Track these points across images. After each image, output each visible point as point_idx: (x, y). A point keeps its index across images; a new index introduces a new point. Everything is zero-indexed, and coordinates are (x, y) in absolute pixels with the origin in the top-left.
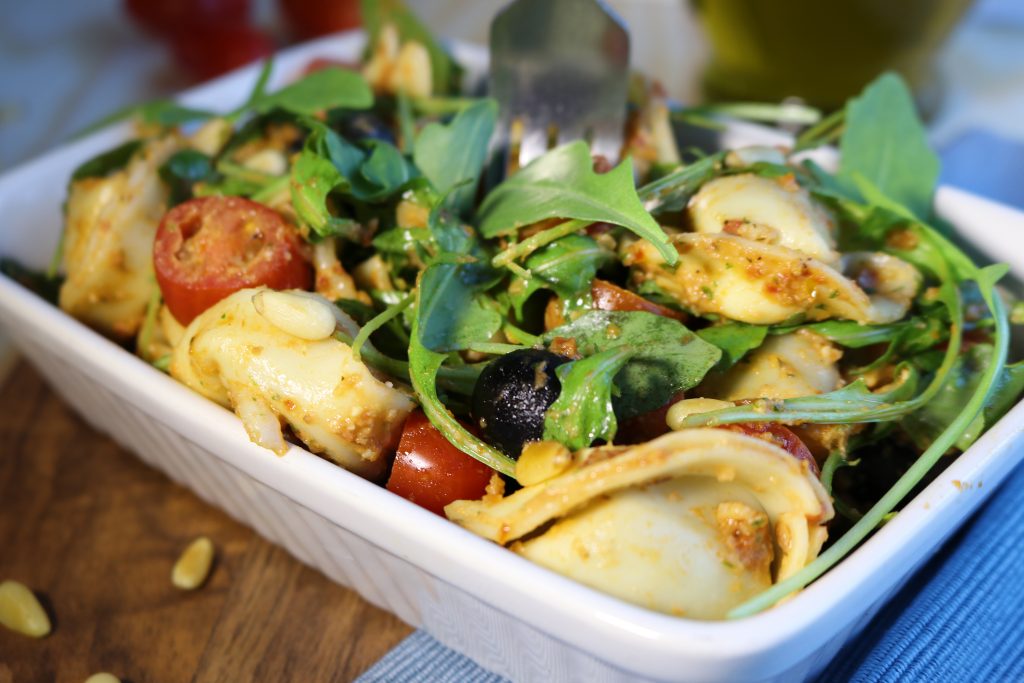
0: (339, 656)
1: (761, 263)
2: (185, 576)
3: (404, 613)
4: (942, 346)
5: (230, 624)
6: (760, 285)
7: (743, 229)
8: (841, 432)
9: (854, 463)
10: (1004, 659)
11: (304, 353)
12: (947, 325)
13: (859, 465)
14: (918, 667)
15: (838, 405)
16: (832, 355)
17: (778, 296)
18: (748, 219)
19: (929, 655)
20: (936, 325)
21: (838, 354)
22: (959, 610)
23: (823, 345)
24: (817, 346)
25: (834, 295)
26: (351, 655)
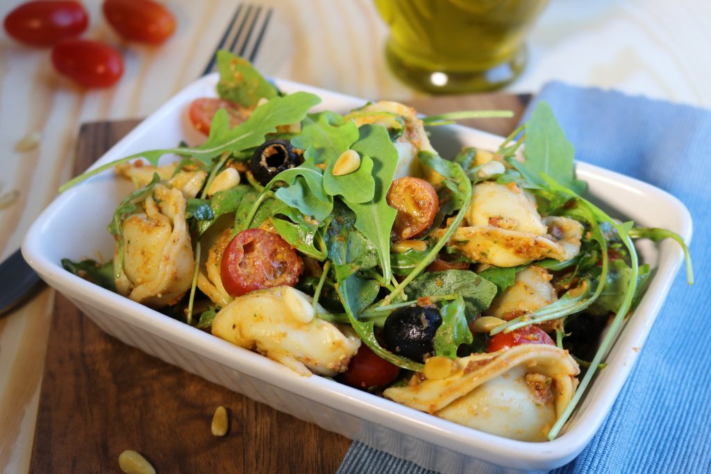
0: (316, 461)
1: (513, 241)
2: (217, 429)
3: (347, 434)
4: (600, 262)
5: (251, 453)
6: (512, 250)
7: (501, 222)
8: (562, 321)
9: (569, 335)
10: (645, 412)
11: (308, 331)
12: (600, 252)
13: (571, 335)
14: (615, 429)
15: (560, 308)
16: (549, 277)
17: (521, 254)
18: (502, 216)
19: (618, 421)
20: (595, 253)
21: (551, 276)
22: (626, 395)
23: (543, 272)
24: (540, 273)
25: (549, 252)
26: (322, 460)
